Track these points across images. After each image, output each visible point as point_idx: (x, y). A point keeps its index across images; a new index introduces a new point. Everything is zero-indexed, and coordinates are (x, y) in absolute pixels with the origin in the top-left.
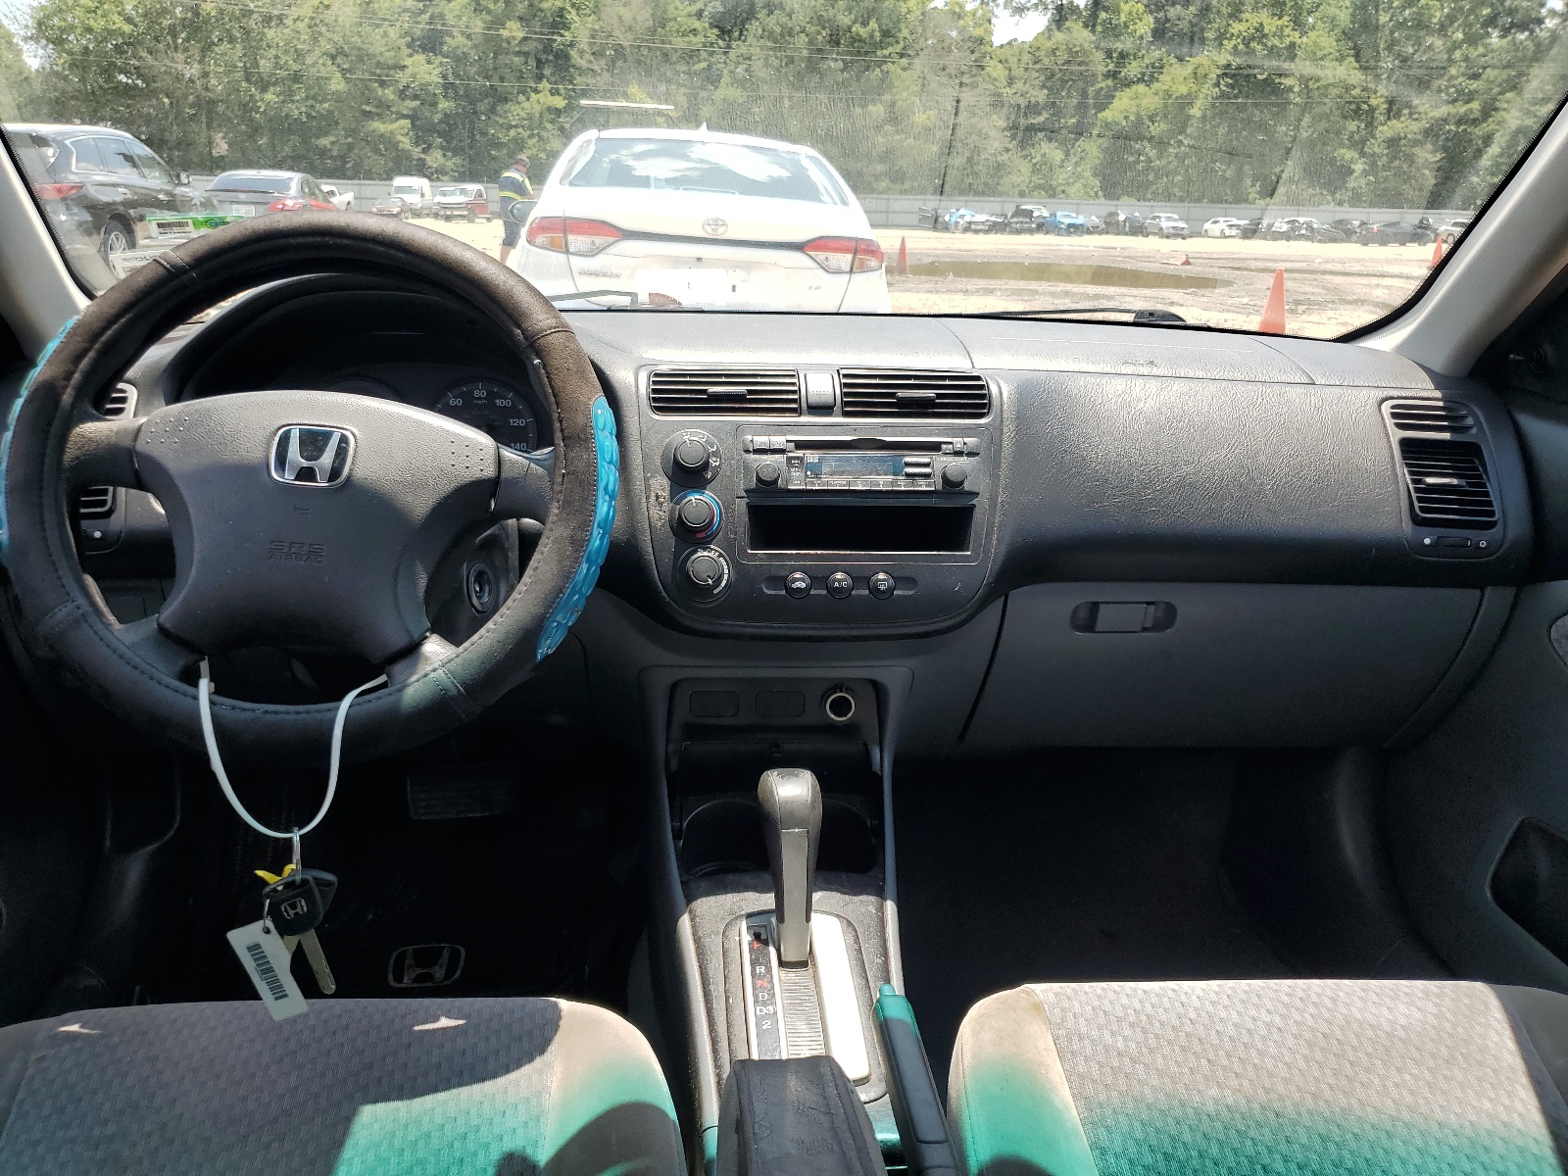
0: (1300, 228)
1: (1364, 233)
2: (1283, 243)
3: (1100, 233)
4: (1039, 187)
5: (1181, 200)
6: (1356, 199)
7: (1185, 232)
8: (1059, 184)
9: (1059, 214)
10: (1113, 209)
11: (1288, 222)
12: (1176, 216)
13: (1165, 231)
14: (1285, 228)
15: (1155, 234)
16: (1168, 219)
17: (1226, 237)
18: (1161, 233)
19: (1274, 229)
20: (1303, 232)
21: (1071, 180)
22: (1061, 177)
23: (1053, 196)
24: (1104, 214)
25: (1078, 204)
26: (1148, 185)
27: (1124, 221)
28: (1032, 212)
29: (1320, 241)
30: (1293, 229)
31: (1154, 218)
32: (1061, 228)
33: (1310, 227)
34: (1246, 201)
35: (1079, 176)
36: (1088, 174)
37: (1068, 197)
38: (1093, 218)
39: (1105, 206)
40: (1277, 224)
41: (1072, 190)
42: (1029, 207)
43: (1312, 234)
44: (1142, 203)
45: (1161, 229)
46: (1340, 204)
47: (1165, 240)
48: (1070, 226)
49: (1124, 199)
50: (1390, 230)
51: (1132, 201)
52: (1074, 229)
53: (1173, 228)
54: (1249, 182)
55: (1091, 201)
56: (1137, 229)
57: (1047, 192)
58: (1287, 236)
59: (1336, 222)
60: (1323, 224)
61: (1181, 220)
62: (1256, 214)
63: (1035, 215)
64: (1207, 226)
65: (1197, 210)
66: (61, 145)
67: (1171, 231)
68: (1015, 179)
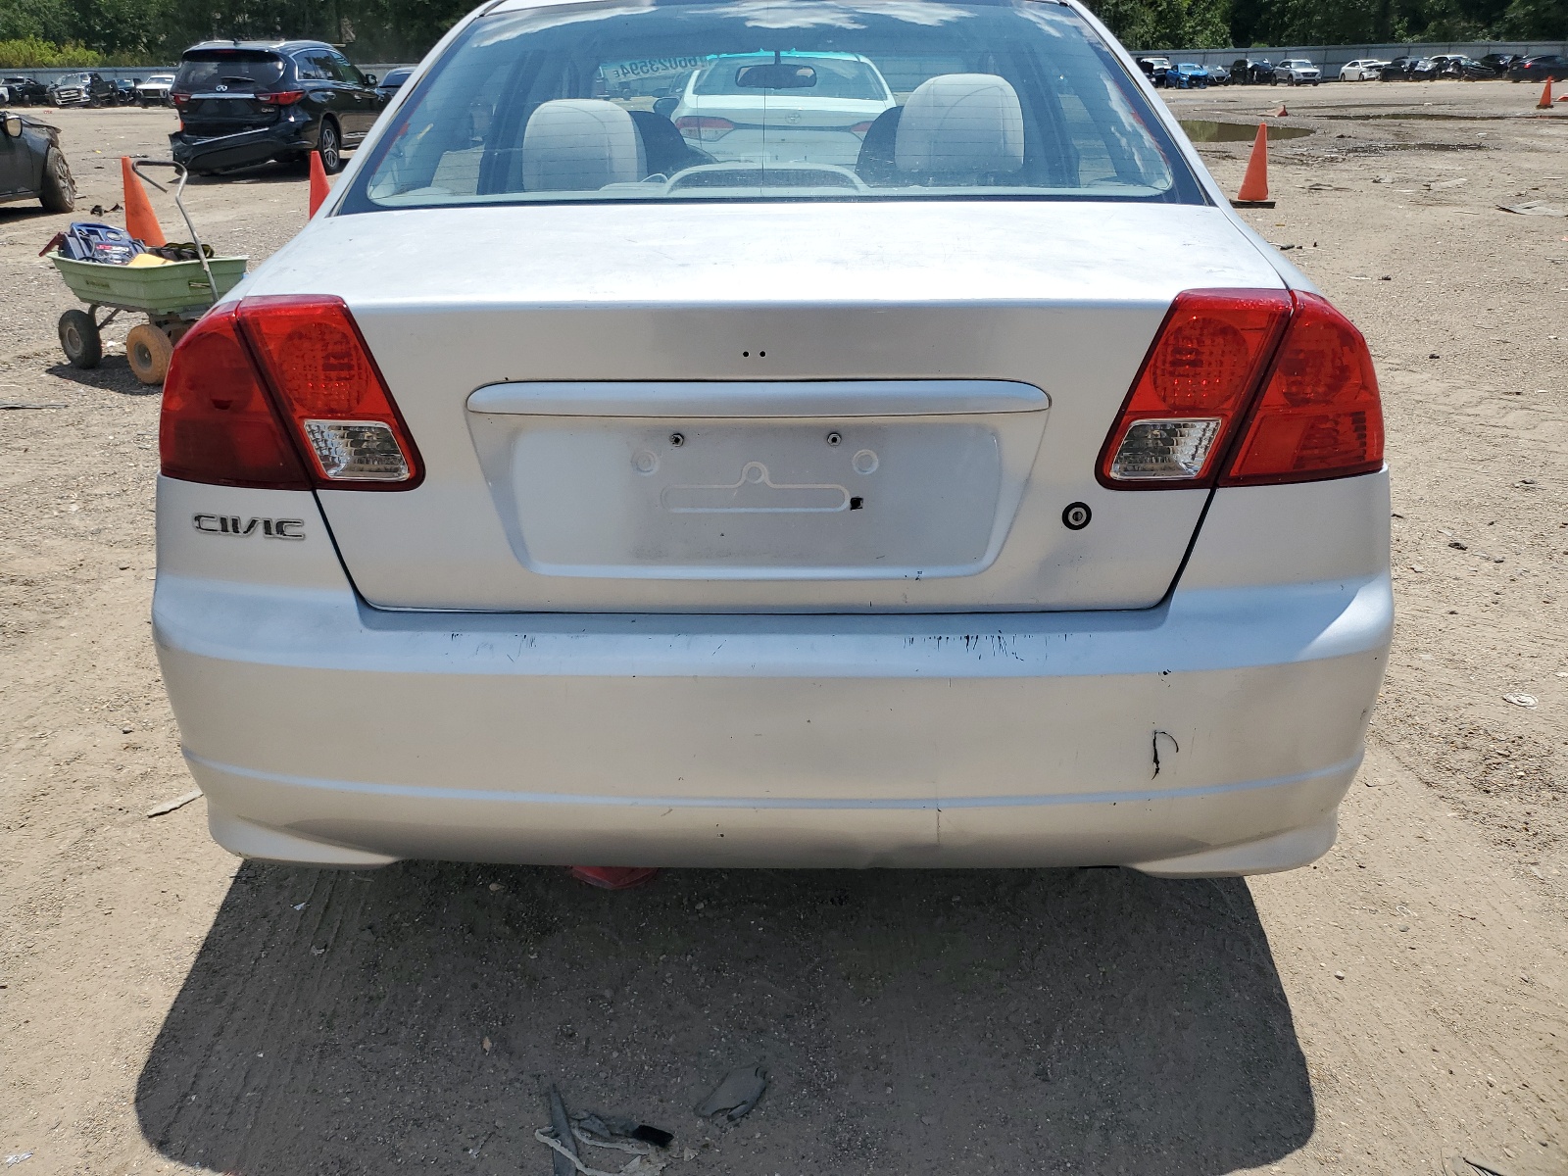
0: (1448, 66)
1: (1515, 68)
2: (1427, 83)
3: (1226, 84)
4: (1162, 38)
5: (1319, 42)
6: (1513, 33)
7: (1317, 77)
8: (1186, 33)
9: (1180, 65)
10: (1241, 57)
11: (1435, 60)
12: (1308, 61)
13: (1295, 78)
14: (1430, 66)
15: (1284, 81)
16: (1300, 66)
17: (1364, 80)
18: (1291, 80)
19: (1417, 69)
20: (1450, 70)
21: (1199, 28)
22: (1188, 25)
23: (1178, 46)
24: (1232, 63)
25: (1204, 53)
26: (1285, 26)
27: (1252, 69)
28: (1152, 65)
29: (1468, 79)
30: (1439, 68)
31: (1283, 65)
32: (1183, 81)
33: (1457, 62)
34: (1392, 39)
35: (1206, 24)
36: (1217, 20)
37: (1194, 46)
38: (1220, 68)
39: (1233, 54)
40: (1421, 63)
41: (1199, 39)
42: (1150, 60)
43: (1462, 73)
44: (1276, 48)
45: (1291, 75)
46: (1497, 37)
47: (1295, 88)
48: (1192, 78)
49: (1255, 46)
50: (1543, 65)
51: (1264, 47)
52: (1197, 82)
53: (1303, 73)
54: (1396, 18)
55: (1220, 50)
56: (1266, 77)
57: (1172, 43)
58: (1431, 75)
59: (1487, 58)
60: (1473, 60)
61: (1314, 64)
62: (1402, 52)
63: (1155, 68)
64: (1345, 68)
65: (1334, 53)
66: (287, 61)
67: (1302, 77)
68: (1139, 30)
